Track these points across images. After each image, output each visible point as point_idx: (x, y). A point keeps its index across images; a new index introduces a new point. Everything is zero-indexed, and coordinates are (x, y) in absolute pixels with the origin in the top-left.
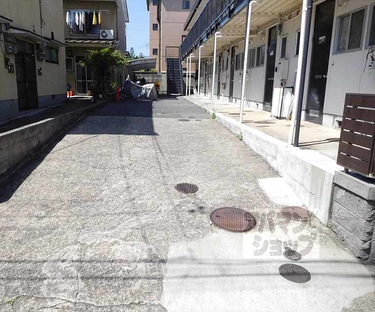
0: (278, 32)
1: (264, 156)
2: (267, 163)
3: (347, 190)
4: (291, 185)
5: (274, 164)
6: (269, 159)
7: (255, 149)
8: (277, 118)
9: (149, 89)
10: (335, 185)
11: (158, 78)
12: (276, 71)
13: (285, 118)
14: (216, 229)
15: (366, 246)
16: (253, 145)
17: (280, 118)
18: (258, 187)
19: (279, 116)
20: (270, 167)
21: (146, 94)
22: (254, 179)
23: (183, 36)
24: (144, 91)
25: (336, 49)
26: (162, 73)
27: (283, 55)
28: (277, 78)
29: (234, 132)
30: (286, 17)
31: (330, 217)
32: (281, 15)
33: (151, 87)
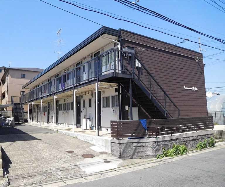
0: (81, 98)
1: (88, 141)
2: (90, 143)
3: (114, 143)
4: (99, 147)
5: (92, 143)
6: (90, 142)
7: (83, 140)
8: (85, 130)
9: (11, 120)
10: (111, 142)
11: (5, 114)
12: (81, 112)
13: (88, 130)
14: (85, 158)
15: (120, 154)
16: (82, 139)
17: (87, 130)
18: (90, 149)
19: (86, 129)
20: (91, 144)
21: (8, 123)
22: (88, 147)
23: (21, 91)
24: (7, 122)
25: (103, 106)
26: (8, 111)
27: (84, 106)
28: (82, 115)
29: (71, 136)
30: (84, 94)
31: (111, 151)
32: (81, 92)
33: (12, 120)
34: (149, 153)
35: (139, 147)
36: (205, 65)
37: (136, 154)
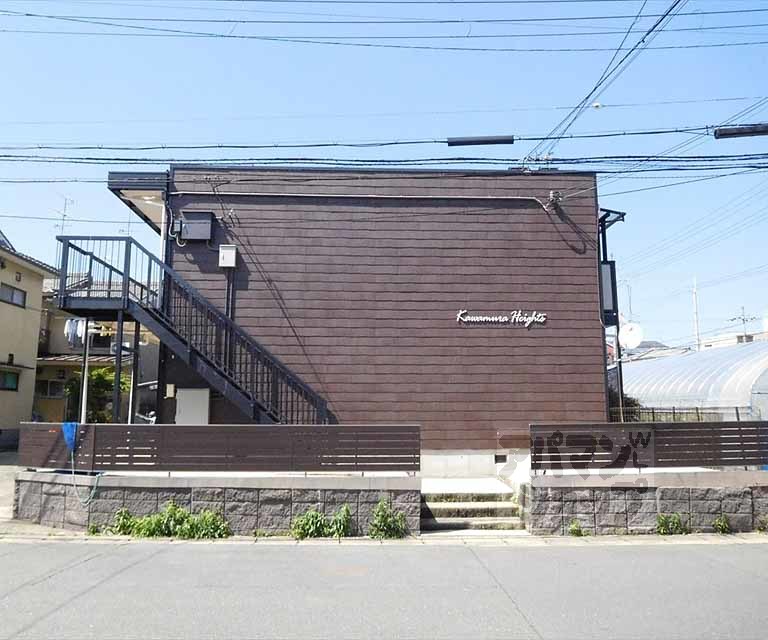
34: (74, 516)
35: (54, 494)
36: (623, 220)
37: (48, 513)
